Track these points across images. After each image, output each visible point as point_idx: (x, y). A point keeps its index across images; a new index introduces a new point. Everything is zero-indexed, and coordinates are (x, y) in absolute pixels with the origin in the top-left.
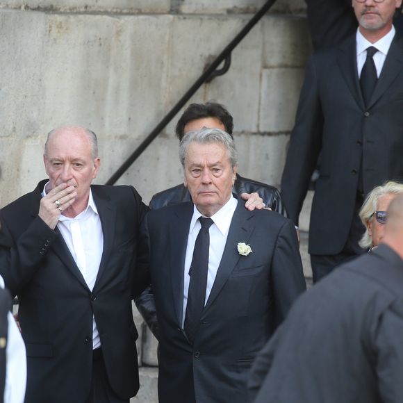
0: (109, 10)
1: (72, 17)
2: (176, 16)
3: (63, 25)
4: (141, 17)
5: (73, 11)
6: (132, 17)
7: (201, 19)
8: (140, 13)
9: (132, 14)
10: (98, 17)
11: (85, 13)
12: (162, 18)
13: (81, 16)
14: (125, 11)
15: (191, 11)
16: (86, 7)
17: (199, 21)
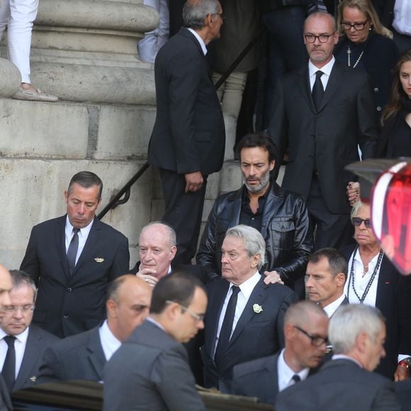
0: (43, 156)
1: (15, 160)
2: (91, 161)
3: (9, 166)
4: (66, 161)
5: (17, 157)
6: (59, 161)
7: (109, 163)
8: (65, 158)
9: (59, 159)
10: (35, 161)
11: (25, 158)
12: (80, 162)
13: (22, 160)
14: (54, 157)
15: (102, 158)
16: (26, 154)
17: (107, 165)
